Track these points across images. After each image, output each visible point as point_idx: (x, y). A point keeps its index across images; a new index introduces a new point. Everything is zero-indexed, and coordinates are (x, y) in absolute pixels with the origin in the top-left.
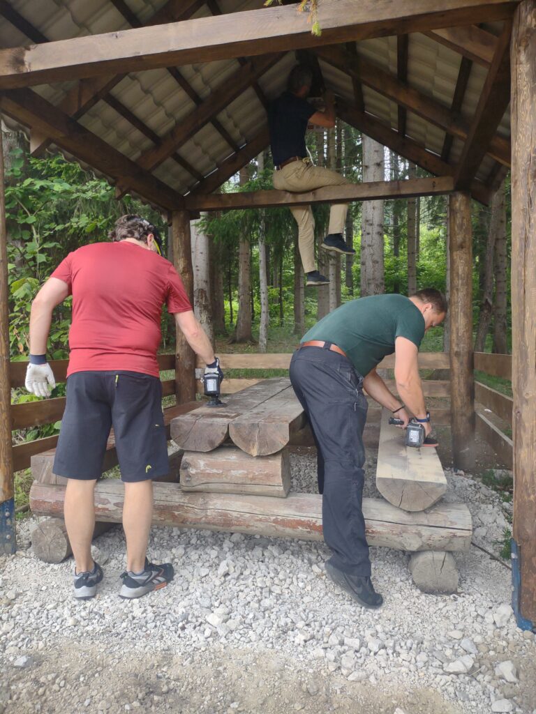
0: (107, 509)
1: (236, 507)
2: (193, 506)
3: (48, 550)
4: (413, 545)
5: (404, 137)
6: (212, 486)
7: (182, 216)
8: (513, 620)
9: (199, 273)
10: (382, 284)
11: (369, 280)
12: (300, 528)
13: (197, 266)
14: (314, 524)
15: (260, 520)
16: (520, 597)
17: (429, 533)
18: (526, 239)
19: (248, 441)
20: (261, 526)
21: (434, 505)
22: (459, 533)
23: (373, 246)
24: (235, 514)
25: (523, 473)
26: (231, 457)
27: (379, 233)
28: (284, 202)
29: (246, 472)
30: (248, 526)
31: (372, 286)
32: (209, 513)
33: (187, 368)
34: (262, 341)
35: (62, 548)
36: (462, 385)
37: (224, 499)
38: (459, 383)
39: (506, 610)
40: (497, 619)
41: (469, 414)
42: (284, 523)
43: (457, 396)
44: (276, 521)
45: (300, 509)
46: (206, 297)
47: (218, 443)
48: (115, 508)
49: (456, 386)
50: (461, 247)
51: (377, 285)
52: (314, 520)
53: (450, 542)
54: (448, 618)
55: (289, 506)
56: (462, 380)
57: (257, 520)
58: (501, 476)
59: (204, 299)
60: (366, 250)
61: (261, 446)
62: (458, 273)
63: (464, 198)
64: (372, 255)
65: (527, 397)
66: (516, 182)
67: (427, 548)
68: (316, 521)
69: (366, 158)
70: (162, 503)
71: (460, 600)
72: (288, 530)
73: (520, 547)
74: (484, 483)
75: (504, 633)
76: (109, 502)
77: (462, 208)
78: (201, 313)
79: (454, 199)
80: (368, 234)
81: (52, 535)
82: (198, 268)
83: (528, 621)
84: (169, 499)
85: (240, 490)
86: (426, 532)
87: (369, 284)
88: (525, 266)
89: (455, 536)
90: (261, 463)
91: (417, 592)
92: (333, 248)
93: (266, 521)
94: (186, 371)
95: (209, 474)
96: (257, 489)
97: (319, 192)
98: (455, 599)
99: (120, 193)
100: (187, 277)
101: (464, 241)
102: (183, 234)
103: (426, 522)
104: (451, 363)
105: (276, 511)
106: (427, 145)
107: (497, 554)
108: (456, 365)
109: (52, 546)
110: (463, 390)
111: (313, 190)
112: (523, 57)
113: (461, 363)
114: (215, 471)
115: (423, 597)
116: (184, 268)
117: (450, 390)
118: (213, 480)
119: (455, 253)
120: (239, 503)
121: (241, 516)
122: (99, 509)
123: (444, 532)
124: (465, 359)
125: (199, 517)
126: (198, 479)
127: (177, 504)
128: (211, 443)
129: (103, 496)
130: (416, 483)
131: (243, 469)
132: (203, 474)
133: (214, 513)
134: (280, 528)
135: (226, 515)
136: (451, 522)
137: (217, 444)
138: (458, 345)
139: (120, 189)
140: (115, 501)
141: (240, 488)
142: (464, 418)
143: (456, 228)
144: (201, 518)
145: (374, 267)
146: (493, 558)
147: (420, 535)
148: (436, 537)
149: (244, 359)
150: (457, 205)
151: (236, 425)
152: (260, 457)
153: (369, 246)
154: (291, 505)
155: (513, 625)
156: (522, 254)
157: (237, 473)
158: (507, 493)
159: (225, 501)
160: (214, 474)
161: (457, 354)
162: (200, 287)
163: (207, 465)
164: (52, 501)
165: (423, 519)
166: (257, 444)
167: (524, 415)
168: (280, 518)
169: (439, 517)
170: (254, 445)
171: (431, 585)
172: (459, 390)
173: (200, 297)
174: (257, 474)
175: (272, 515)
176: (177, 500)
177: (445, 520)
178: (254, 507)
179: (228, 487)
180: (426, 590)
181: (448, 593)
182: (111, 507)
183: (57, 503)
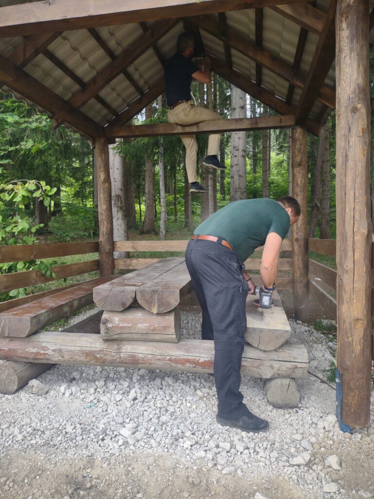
0: (47, 354)
1: (142, 350)
2: (111, 350)
3: (3, 385)
4: (267, 374)
5: (260, 87)
6: (124, 336)
7: (102, 141)
8: (337, 425)
9: (116, 183)
10: (245, 191)
11: (236, 189)
12: (188, 364)
13: (114, 179)
14: (198, 361)
15: (159, 359)
16: (342, 409)
17: (279, 366)
18: (346, 156)
19: (150, 303)
20: (160, 363)
21: (282, 346)
22: (299, 365)
23: (238, 165)
24: (141, 356)
25: (344, 321)
26: (138, 315)
27: (243, 155)
28: (176, 132)
29: (148, 325)
30: (150, 364)
31: (238, 193)
32: (122, 355)
33: (108, 251)
34: (162, 232)
35: (14, 383)
36: (300, 261)
37: (133, 345)
38: (298, 260)
39: (332, 419)
40: (326, 425)
41: (304, 282)
42: (176, 361)
43: (297, 269)
44: (170, 360)
45: (187, 350)
46: (121, 200)
47: (128, 304)
48: (52, 353)
49: (296, 262)
50: (300, 165)
51: (242, 192)
52: (198, 358)
53: (293, 372)
54: (292, 425)
55: (180, 349)
56: (300, 257)
57: (157, 360)
58: (327, 324)
59: (120, 202)
60: (234, 168)
61: (159, 306)
62: (297, 183)
63: (302, 130)
64: (239, 171)
65: (346, 269)
66: (339, 116)
67: (277, 376)
68: (199, 359)
69: (234, 103)
70: (88, 349)
71: (300, 412)
72: (180, 366)
73: (342, 374)
74: (315, 329)
75: (331, 434)
76: (49, 349)
77: (300, 138)
78: (118, 211)
79: (294, 131)
80: (235, 156)
81: (6, 374)
82: (115, 180)
83: (348, 426)
84: (92, 346)
85: (145, 338)
86: (276, 365)
87: (236, 191)
88: (345, 175)
89: (296, 367)
90: (160, 318)
91: (270, 408)
92: (211, 165)
93: (163, 359)
94: (107, 253)
95: (122, 327)
96: (157, 337)
97: (200, 125)
98: (297, 412)
99: (56, 124)
100: (107, 185)
101: (301, 161)
102: (103, 154)
103: (276, 358)
104: (293, 246)
105: (171, 353)
106: (275, 92)
107: (325, 379)
108: (296, 248)
109: (6, 382)
110: (301, 265)
111: (197, 124)
112: (344, 26)
113: (300, 246)
114: (126, 325)
115: (275, 411)
116: (104, 179)
117: (292, 265)
118: (124, 331)
119: (295, 169)
120: (143, 348)
121: (146, 357)
122: (41, 354)
123: (289, 365)
124: (302, 243)
125: (115, 358)
126: (114, 331)
127: (98, 349)
128: (123, 304)
129: (44, 344)
130: (269, 330)
131: (147, 323)
132: (117, 327)
133: (126, 355)
134: (174, 365)
135: (134, 356)
136: (294, 358)
137: (127, 306)
138: (297, 233)
139: (57, 120)
140: (53, 348)
141: (145, 337)
142: (302, 285)
143: (296, 152)
144: (117, 359)
145: (239, 180)
146: (322, 382)
147: (272, 367)
148: (284, 368)
149: (148, 244)
150: (297, 135)
151: (141, 292)
152: (158, 314)
153: (236, 165)
154: (181, 348)
155: (337, 429)
156: (344, 167)
157: (142, 326)
158: (331, 336)
159: (134, 347)
160: (125, 327)
161: (297, 240)
162: (117, 194)
163: (120, 320)
164: (6, 349)
165: (274, 356)
166: (156, 304)
167: (345, 281)
168: (174, 357)
169: (285, 354)
170: (154, 305)
171: (280, 402)
172: (298, 265)
173: (117, 201)
174: (157, 326)
175: (168, 356)
176: (99, 347)
177: (289, 356)
178: (154, 350)
179: (136, 336)
180: (277, 406)
181: (292, 408)
182: (50, 352)
183: (10, 350)
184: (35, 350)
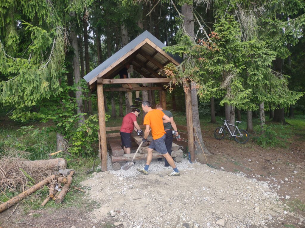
2: (143, 156)
4: (175, 156)
16: (191, 159)
25: (190, 143)
32: (145, 156)
35: (119, 167)
42: (157, 156)
67: (177, 156)
71: (182, 162)
73: (190, 153)
79: (162, 91)
81: (117, 165)
83: (192, 162)
86: (177, 154)
109: (117, 167)
119: (163, 103)
122: (126, 159)
128: (146, 145)
130: (176, 147)
132: (144, 150)
143: (163, 98)
144: (144, 158)
147: (176, 154)
150: (163, 93)
155: (190, 163)
164: (117, 159)
165: (176, 152)
177: (179, 152)
180: (177, 162)
181: (180, 162)
182: (128, 158)
183: (118, 159)
184: (124, 158)
